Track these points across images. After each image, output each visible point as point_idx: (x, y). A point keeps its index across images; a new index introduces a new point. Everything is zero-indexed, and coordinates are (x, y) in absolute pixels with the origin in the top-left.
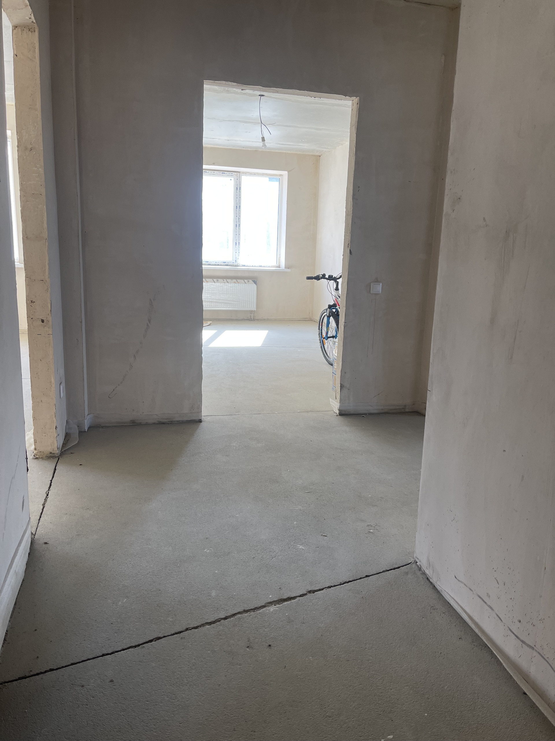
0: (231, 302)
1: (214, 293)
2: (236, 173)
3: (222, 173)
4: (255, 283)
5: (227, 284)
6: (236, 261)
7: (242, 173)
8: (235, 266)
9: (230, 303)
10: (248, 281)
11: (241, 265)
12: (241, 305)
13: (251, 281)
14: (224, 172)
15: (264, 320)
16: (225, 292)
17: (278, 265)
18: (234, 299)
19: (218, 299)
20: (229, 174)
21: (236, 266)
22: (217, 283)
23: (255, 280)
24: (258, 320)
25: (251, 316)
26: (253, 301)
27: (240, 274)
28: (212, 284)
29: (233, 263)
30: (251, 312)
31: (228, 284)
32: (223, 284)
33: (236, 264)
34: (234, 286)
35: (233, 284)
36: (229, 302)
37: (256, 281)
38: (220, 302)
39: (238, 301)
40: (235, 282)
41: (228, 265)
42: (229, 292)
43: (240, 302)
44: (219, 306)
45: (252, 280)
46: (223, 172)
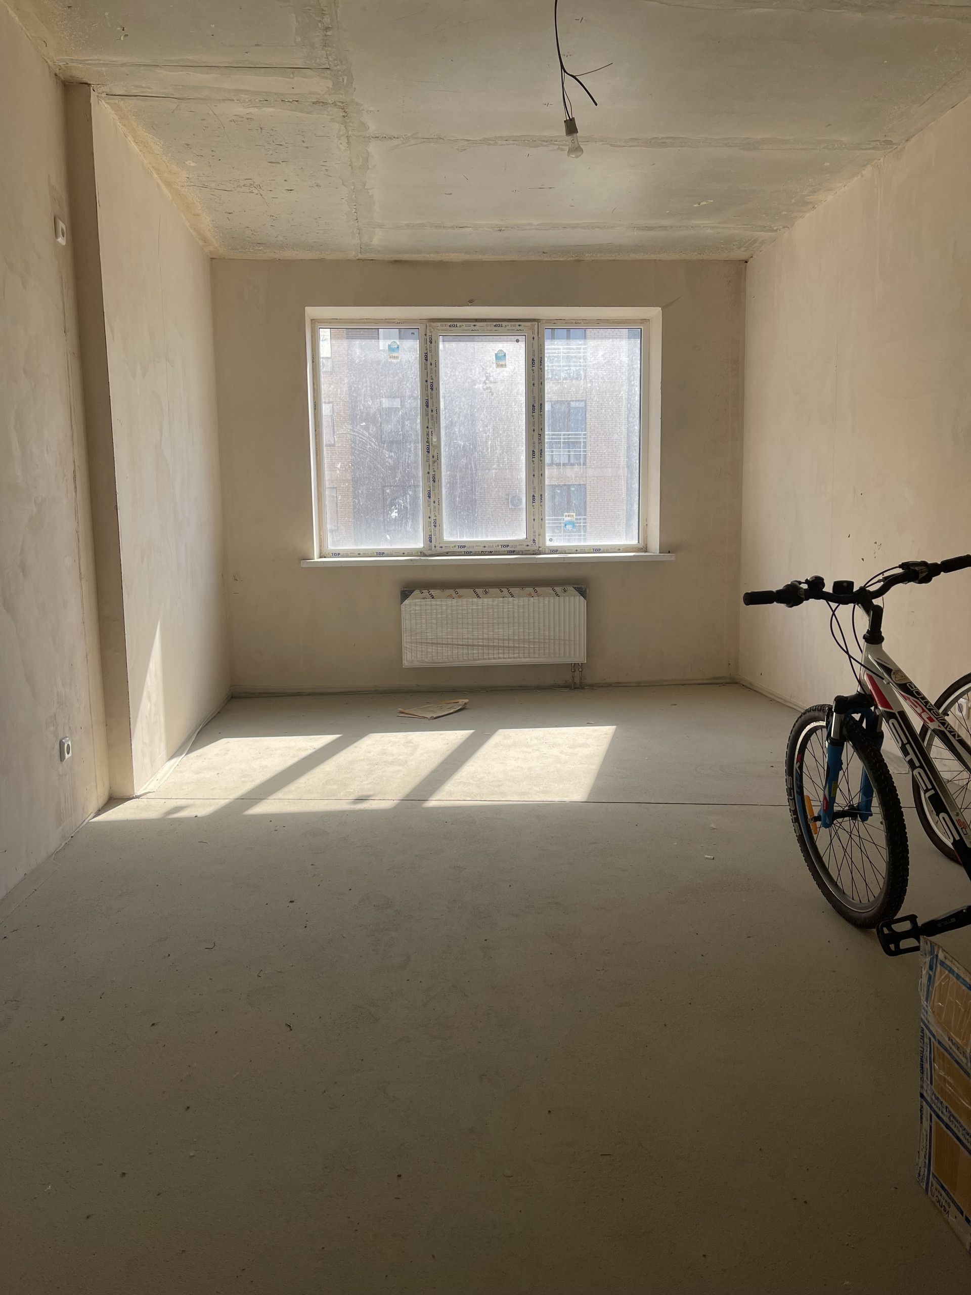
0: (521, 645)
1: (478, 624)
2: (529, 324)
3: (495, 326)
4: (582, 592)
5: (511, 599)
6: (534, 540)
7: (546, 323)
8: (533, 554)
9: (519, 647)
10: (565, 591)
11: (547, 552)
12: (547, 651)
13: (571, 589)
14: (500, 323)
15: (609, 685)
16: (506, 620)
17: (641, 545)
18: (529, 636)
19: (488, 639)
20: (513, 328)
21: (535, 554)
22: (486, 600)
23: (583, 586)
24: (592, 686)
25: (573, 677)
26: (578, 640)
27: (543, 574)
28: (472, 601)
29: (528, 546)
30: (574, 667)
31: (513, 600)
32: (501, 599)
33: (535, 548)
34: (529, 605)
35: (526, 599)
36: (517, 645)
37: (586, 589)
38: (494, 646)
39: (539, 642)
40: (530, 595)
41: (514, 551)
42: (516, 620)
43: (544, 642)
44: (491, 656)
45: (575, 588)
46: (497, 323)
